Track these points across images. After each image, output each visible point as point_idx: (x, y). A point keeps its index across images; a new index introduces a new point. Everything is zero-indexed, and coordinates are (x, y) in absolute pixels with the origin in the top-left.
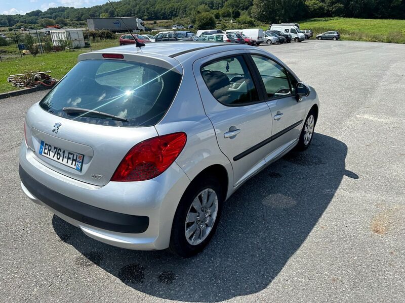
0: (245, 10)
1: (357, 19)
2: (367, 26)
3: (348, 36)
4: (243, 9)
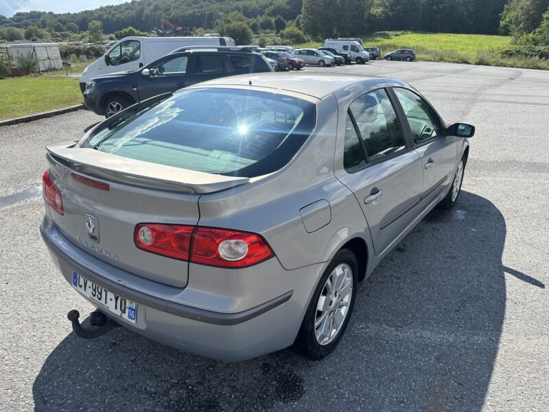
0: (292, 20)
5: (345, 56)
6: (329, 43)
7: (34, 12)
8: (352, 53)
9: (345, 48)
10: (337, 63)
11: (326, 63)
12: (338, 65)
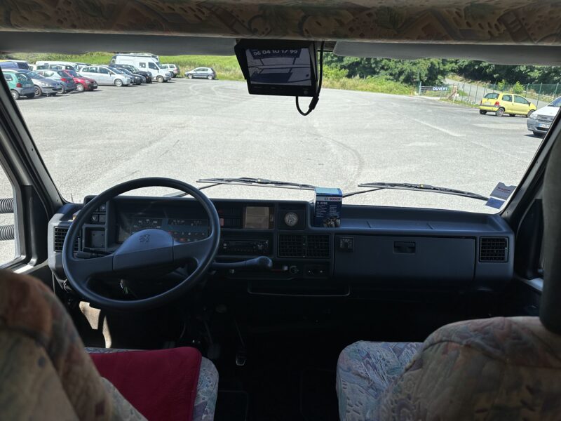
5: (145, 74)
6: (122, 59)
8: (151, 71)
9: (141, 64)
10: (137, 83)
11: (125, 83)
12: (139, 84)
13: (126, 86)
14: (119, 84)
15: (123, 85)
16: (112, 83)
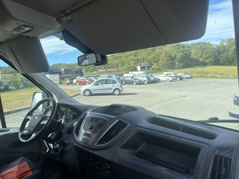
0: (156, 63)
1: (223, 67)
2: (230, 70)
3: (219, 76)
4: (155, 62)
7: (60, 64)
11: (171, 80)
13: (171, 81)
14: (168, 80)
15: (170, 81)
16: (166, 80)
